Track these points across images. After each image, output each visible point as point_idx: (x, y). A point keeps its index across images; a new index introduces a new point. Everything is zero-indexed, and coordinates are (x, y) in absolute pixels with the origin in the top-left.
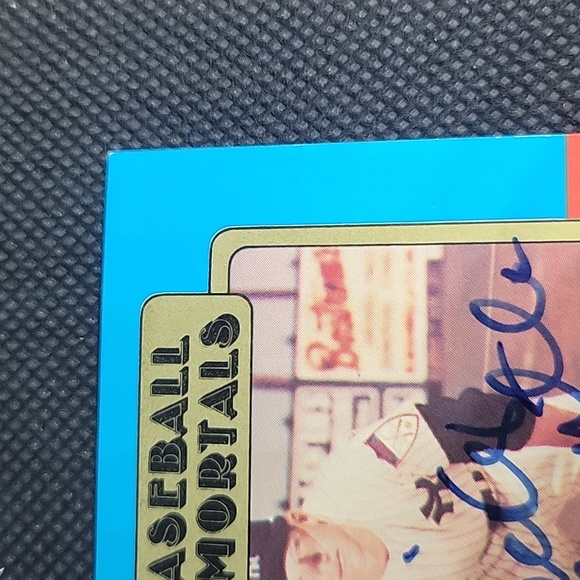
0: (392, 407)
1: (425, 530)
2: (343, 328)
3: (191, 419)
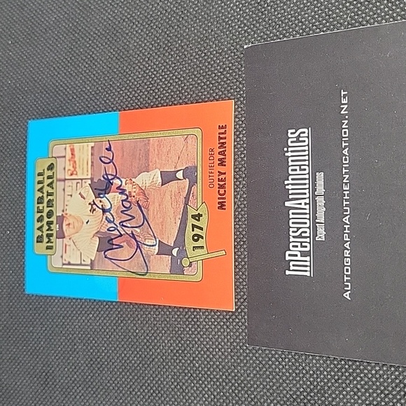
1: (90, 216)
2: (74, 164)
3: (45, 191)
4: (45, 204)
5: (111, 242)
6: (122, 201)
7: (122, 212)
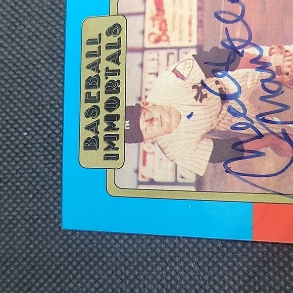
0: (183, 57)
1: (196, 106)
2: (163, 25)
3: (102, 67)
4: (102, 89)
5: (238, 147)
6: (263, 81)
7: (263, 98)
